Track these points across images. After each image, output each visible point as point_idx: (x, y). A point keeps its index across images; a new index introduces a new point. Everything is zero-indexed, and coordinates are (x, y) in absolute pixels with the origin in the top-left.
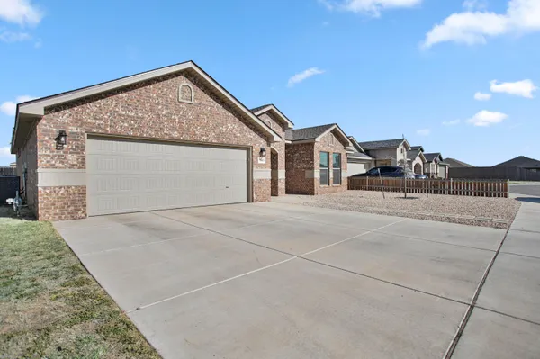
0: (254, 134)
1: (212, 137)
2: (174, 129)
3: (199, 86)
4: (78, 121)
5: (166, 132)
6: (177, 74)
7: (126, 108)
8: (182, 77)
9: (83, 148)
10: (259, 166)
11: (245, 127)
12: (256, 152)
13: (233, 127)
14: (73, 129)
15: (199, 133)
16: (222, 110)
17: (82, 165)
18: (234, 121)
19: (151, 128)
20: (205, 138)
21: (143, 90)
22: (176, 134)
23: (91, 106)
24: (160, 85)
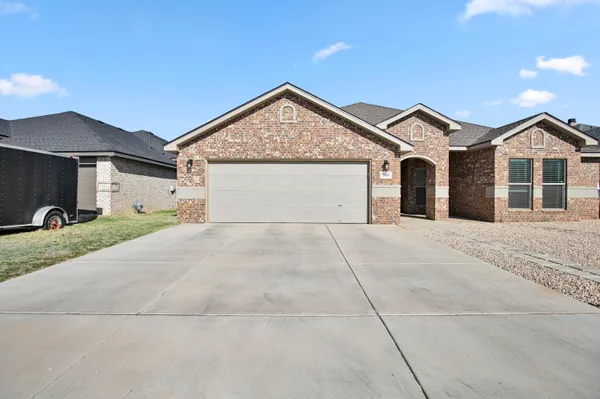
0: (374, 145)
1: (317, 154)
2: (275, 149)
3: (301, 104)
4: (201, 152)
5: (268, 152)
6: (278, 98)
7: (233, 137)
8: (284, 99)
9: (203, 171)
10: (381, 181)
11: (361, 138)
12: (376, 165)
13: (344, 140)
14: (197, 158)
15: (302, 150)
16: (329, 124)
17: (203, 183)
18: (345, 134)
19: (254, 150)
20: (308, 154)
21: (247, 118)
22: (277, 154)
23: (209, 139)
24: (262, 111)
